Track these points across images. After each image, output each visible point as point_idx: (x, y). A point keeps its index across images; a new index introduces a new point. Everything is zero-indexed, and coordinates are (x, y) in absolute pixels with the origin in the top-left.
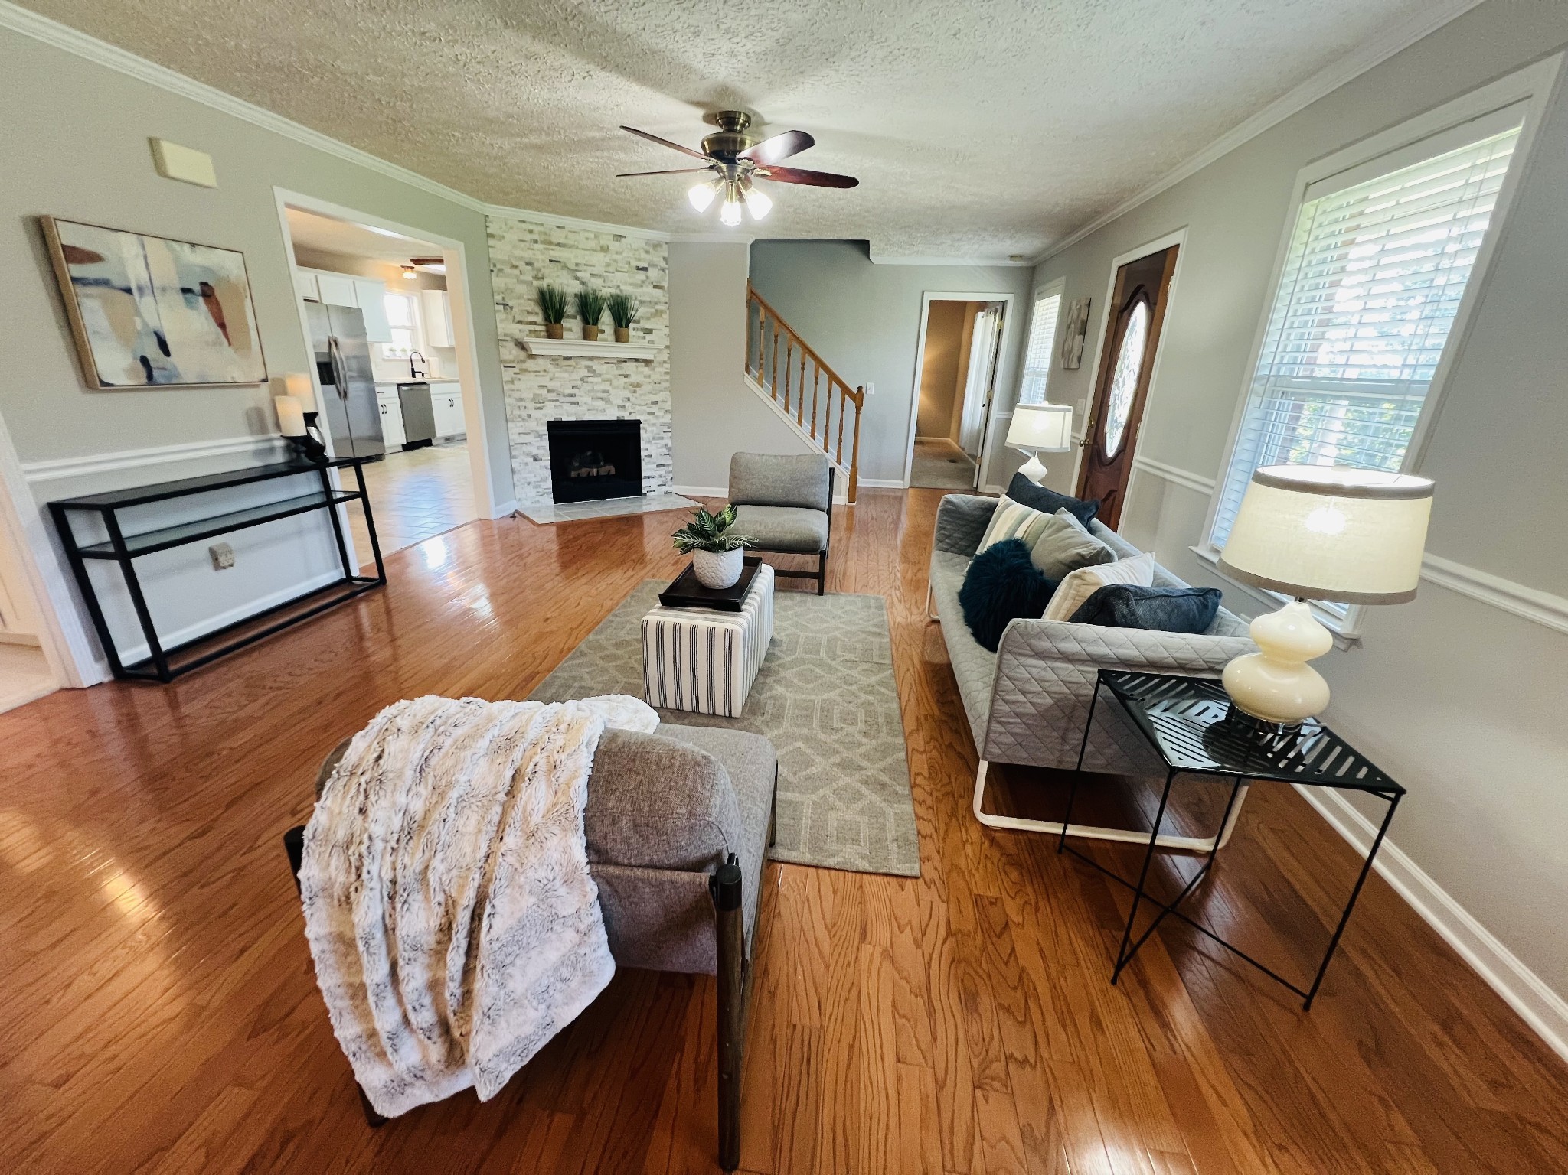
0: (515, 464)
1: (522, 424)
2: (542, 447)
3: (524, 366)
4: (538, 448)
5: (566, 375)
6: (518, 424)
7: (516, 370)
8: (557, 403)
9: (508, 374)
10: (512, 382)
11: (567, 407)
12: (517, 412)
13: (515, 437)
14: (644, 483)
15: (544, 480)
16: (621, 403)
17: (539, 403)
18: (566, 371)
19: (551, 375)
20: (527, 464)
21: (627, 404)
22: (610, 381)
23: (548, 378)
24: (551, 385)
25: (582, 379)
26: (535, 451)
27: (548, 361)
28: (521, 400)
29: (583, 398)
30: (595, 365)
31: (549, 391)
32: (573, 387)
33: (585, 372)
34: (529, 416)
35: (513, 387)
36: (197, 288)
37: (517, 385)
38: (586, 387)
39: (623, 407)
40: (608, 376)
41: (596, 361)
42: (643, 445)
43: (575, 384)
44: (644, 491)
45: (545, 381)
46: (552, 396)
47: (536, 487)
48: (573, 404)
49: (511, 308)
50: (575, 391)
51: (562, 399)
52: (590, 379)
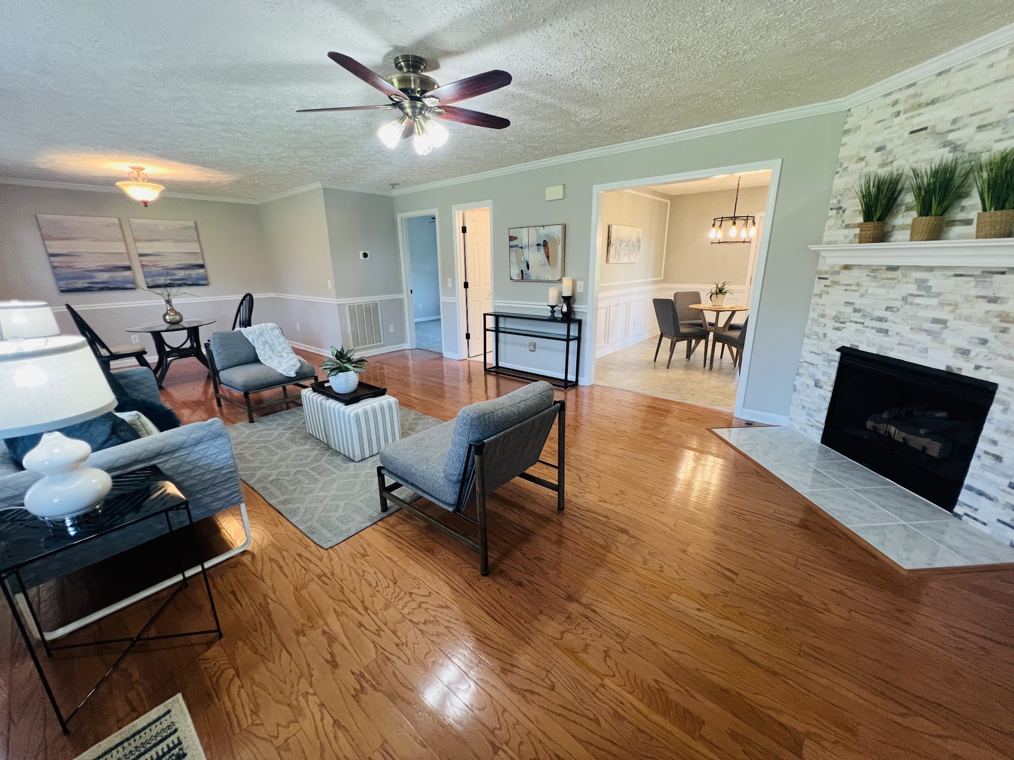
0: (798, 382)
1: (816, 342)
2: (828, 374)
3: (837, 278)
4: (824, 373)
5: (883, 291)
6: (813, 341)
7: (827, 282)
8: (860, 326)
9: (819, 286)
10: (820, 296)
11: (871, 334)
12: (816, 328)
13: (806, 356)
14: (964, 496)
15: (818, 411)
16: (965, 345)
17: (840, 321)
18: (884, 286)
19: (862, 290)
20: (808, 386)
21: (975, 350)
22: (955, 306)
23: (858, 294)
24: (859, 303)
25: (904, 299)
26: (819, 376)
27: (866, 272)
28: (823, 316)
29: (898, 325)
30: (936, 281)
31: (855, 310)
32: (888, 309)
33: (913, 289)
34: (825, 335)
35: (820, 301)
36: (542, 243)
37: (825, 299)
38: (908, 310)
39: (965, 353)
40: (952, 298)
41: (938, 273)
42: (988, 430)
43: (891, 304)
44: (958, 509)
45: (854, 297)
46: (857, 317)
47: (809, 415)
48: (880, 331)
49: (844, 211)
50: (888, 314)
51: (868, 322)
52: (918, 300)
